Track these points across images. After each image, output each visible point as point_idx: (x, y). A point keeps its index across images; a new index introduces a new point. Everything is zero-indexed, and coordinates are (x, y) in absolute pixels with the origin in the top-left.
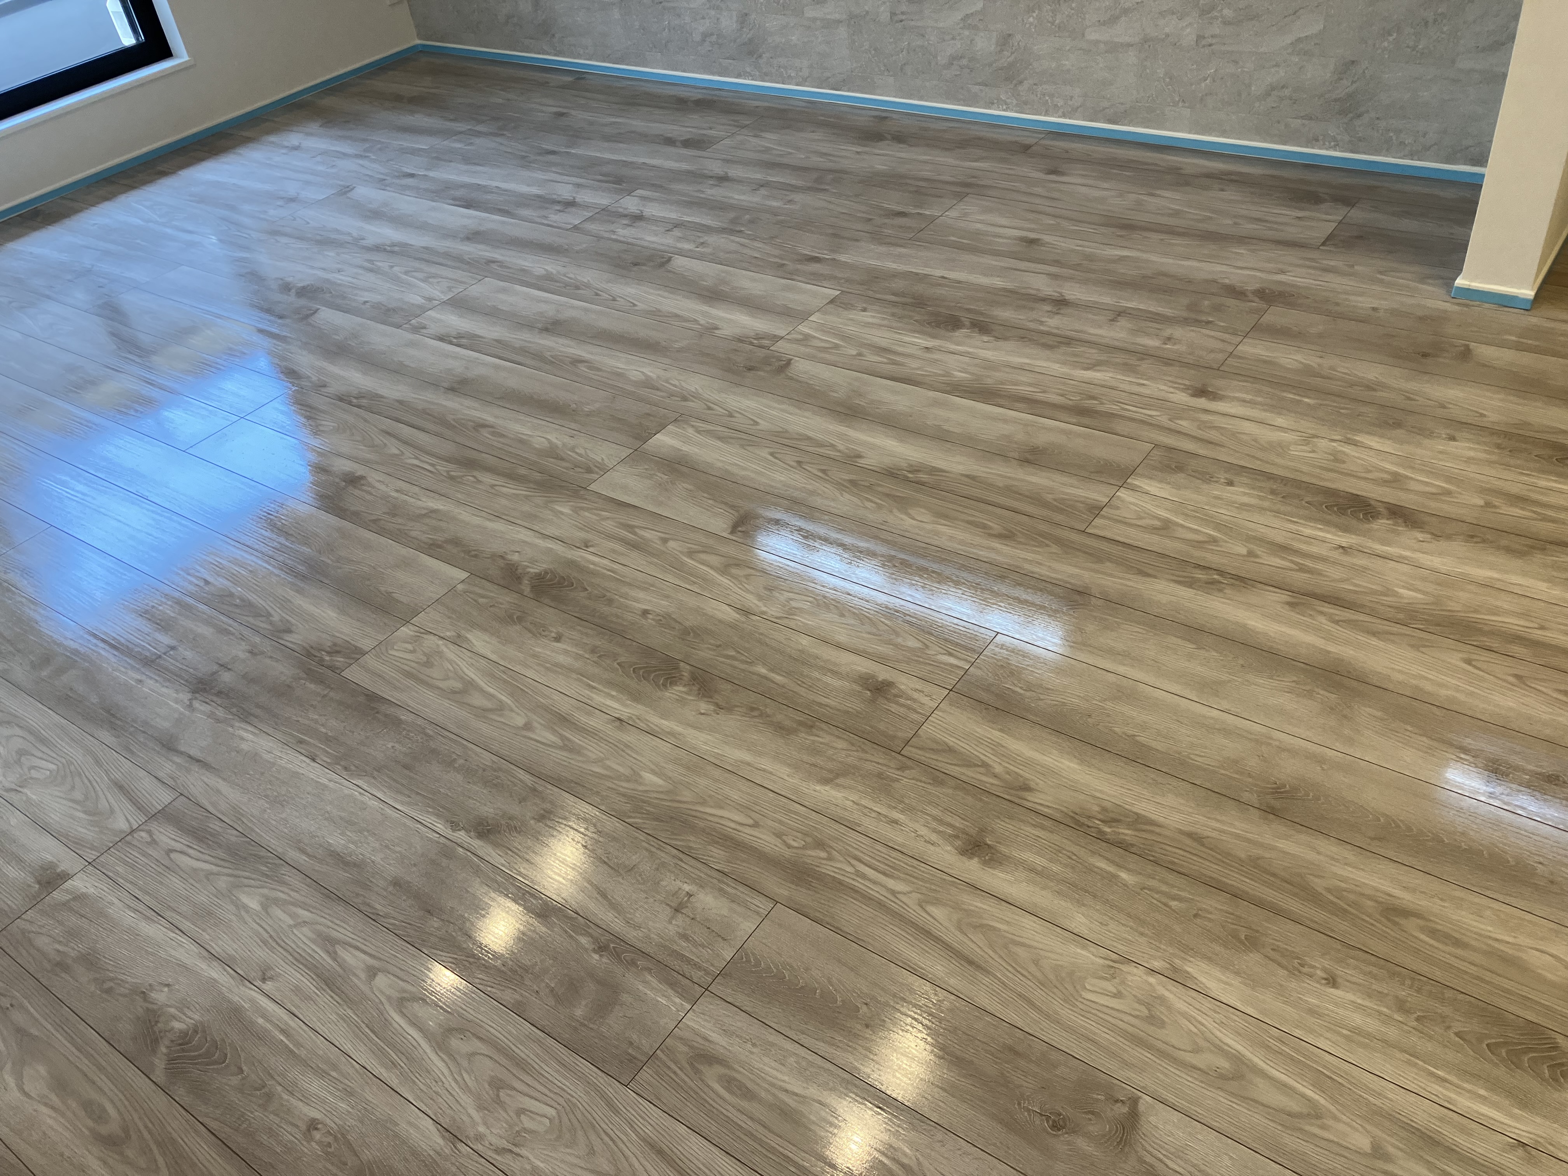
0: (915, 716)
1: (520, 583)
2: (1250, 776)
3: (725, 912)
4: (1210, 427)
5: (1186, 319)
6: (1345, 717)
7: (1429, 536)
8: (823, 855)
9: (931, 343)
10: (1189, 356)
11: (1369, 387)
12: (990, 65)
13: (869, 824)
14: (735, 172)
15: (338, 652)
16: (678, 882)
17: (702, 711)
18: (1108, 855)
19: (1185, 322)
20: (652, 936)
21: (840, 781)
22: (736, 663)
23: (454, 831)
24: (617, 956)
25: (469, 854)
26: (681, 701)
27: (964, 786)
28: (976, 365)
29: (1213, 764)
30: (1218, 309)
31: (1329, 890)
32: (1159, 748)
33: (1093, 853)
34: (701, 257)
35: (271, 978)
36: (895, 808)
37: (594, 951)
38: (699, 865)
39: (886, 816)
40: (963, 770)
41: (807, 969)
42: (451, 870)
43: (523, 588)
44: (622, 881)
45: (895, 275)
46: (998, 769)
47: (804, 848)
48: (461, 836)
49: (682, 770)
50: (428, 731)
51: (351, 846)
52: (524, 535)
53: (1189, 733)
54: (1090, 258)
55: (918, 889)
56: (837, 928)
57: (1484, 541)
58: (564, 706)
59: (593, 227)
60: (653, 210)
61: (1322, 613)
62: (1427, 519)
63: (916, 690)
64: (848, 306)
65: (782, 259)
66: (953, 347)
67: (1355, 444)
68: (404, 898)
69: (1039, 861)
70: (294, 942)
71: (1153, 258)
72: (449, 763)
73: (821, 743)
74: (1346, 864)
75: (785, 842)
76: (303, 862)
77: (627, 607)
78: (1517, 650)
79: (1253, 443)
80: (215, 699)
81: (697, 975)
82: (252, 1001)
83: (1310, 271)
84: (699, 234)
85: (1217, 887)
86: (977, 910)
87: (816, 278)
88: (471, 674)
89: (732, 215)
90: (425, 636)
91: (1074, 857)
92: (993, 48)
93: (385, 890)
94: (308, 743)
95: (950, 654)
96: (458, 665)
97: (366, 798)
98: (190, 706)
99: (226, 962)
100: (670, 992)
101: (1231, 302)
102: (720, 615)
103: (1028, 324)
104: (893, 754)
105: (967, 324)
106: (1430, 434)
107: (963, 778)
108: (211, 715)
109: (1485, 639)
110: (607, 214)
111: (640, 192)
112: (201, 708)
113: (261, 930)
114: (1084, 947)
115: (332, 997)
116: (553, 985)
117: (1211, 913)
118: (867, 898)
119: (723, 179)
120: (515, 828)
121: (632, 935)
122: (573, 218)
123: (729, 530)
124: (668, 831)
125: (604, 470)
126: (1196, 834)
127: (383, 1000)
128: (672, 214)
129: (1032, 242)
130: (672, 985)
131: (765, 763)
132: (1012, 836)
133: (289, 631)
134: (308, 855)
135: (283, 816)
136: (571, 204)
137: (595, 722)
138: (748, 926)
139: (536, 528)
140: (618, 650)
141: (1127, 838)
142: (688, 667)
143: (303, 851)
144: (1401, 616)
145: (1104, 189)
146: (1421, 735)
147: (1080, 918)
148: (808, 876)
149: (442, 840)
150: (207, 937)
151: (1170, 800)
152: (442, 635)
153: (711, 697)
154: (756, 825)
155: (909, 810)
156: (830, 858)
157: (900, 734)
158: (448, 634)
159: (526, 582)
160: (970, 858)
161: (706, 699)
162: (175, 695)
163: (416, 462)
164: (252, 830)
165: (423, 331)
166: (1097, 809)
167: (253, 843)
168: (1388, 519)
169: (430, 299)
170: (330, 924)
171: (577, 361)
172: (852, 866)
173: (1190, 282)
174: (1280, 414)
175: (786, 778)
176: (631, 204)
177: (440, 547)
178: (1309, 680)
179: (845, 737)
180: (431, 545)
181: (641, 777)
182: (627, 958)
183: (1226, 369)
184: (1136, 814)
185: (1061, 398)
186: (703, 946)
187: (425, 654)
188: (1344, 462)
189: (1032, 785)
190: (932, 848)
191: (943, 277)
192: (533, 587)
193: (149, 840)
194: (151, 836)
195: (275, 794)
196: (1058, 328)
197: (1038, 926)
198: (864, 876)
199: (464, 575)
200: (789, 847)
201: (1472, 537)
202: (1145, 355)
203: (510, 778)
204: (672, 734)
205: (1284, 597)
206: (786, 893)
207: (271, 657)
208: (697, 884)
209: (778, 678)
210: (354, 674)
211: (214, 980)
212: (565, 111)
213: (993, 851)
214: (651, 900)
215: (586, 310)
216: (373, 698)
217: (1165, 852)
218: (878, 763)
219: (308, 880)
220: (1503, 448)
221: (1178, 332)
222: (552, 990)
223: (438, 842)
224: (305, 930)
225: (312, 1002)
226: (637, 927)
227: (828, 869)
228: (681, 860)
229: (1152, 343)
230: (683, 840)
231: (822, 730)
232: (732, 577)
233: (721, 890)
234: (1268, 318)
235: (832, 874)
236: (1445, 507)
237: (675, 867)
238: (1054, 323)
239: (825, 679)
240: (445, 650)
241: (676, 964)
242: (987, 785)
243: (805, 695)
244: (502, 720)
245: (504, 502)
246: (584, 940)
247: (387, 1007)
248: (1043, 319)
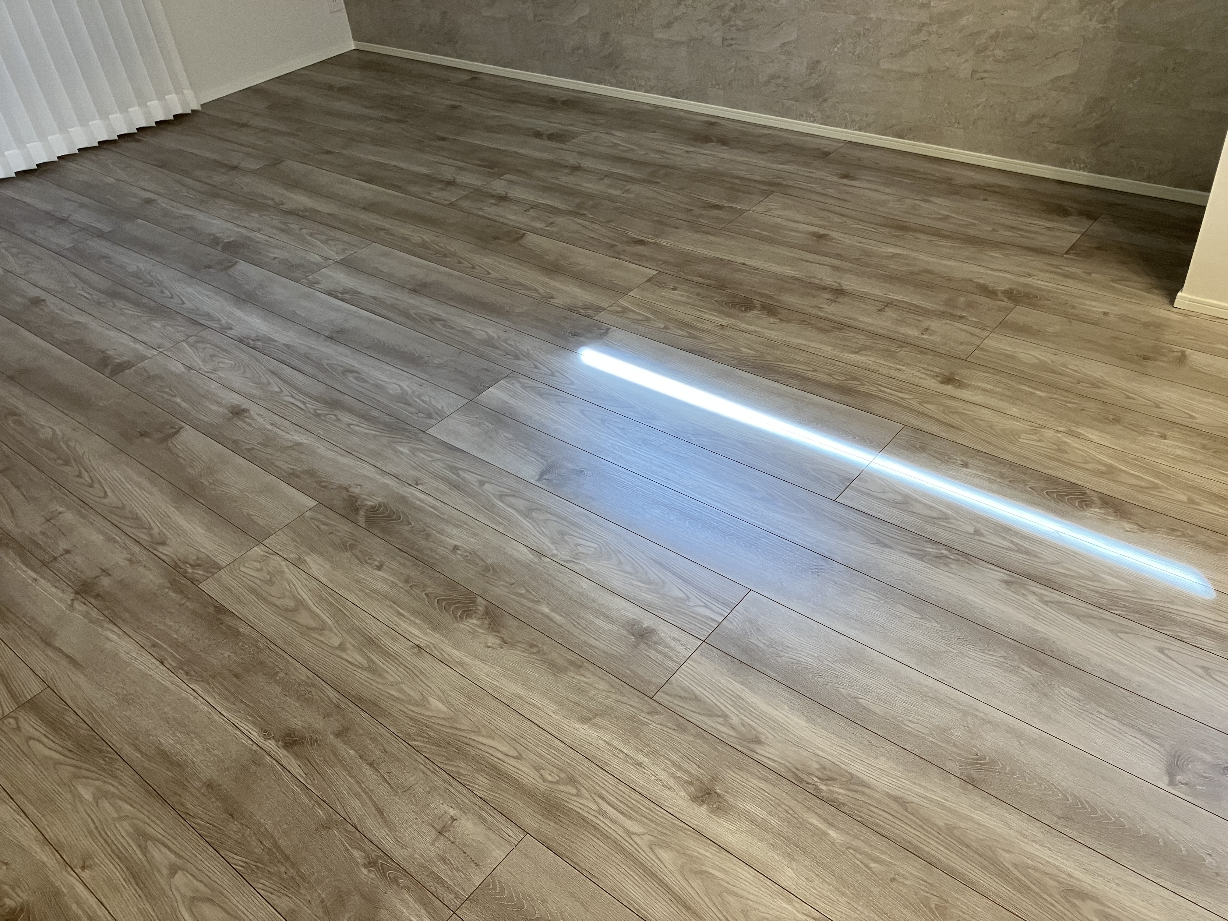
0: (670, 664)
1: (357, 514)
2: (955, 745)
3: (481, 839)
4: (953, 413)
5: (943, 312)
6: (1045, 695)
7: (1136, 527)
8: (574, 791)
9: (725, 321)
10: (941, 347)
11: (1095, 384)
12: (801, 85)
13: (616, 765)
14: (588, 163)
15: (199, 565)
16: (445, 806)
17: (489, 645)
18: (820, 812)
19: (942, 315)
20: (416, 856)
21: (598, 720)
22: (524, 601)
23: (265, 739)
24: (383, 872)
25: (275, 762)
26: (474, 634)
27: (703, 733)
28: (761, 343)
29: (923, 731)
30: (970, 305)
31: (1015, 866)
32: (878, 712)
33: (809, 809)
34: (549, 236)
35: (89, 867)
36: (641, 751)
37: (365, 866)
38: (465, 791)
39: (632, 758)
40: (705, 719)
41: (544, 901)
42: (257, 776)
43: (359, 518)
44: (398, 800)
45: (705, 260)
46: (735, 720)
47: (558, 783)
48: (271, 745)
49: (463, 699)
50: (261, 645)
51: (178, 746)
52: (368, 471)
53: (905, 699)
54: (867, 254)
55: (650, 831)
56: (576, 863)
57: (1184, 535)
58: (375, 629)
59: (466, 204)
60: (517, 193)
61: (1034, 593)
62: (1136, 510)
63: (674, 639)
64: (662, 285)
65: (614, 240)
66: (743, 326)
67: (1078, 436)
68: (214, 800)
69: (761, 813)
70: (115, 835)
71: (922, 257)
72: (272, 676)
73: (586, 683)
74: (1033, 841)
75: (541, 775)
76: (135, 758)
77: (441, 541)
78: (1206, 642)
79: (989, 429)
80: (93, 601)
81: (449, 898)
82: (71, 887)
83: (1054, 276)
84: (550, 215)
85: (914, 852)
86: (700, 856)
87: (640, 259)
88: (304, 595)
89: (578, 201)
90: (271, 556)
91: (791, 812)
92: (804, 70)
93: (199, 791)
94: (161, 647)
95: (707, 607)
96: (294, 586)
97: (199, 703)
98: (71, 606)
99: (55, 847)
100: (423, 912)
101: (984, 300)
102: (517, 555)
103: (809, 309)
104: (647, 698)
105: (758, 306)
106: (1144, 431)
107: (704, 727)
108: (87, 615)
109: (1178, 629)
110: (480, 194)
111: (508, 176)
112: (80, 608)
113: (89, 820)
114: (790, 902)
115: (136, 891)
116: (324, 896)
117: (906, 879)
118: (606, 837)
119: (576, 169)
120: (317, 741)
121: (398, 853)
122: (450, 195)
123: (537, 477)
124: (444, 756)
125: (441, 415)
126: (901, 798)
127: (177, 897)
128: (530, 196)
129: (820, 237)
130: (425, 905)
131: (536, 699)
132: (740, 787)
133: (163, 543)
134: (141, 752)
135: (128, 713)
136: (451, 183)
137: (399, 647)
138: (499, 854)
139: (379, 465)
140: (428, 582)
141: (840, 797)
142: (483, 602)
143: (137, 749)
144: (1104, 601)
145: (887, 194)
146: (1112, 718)
147: (789, 872)
148: (557, 810)
149: (255, 747)
150: (45, 822)
151: (883, 763)
152: (285, 556)
153: (499, 632)
154: (519, 757)
155: (653, 754)
156: (578, 795)
157: (654, 680)
158: (292, 556)
159: (362, 513)
160: (701, 805)
161: (494, 634)
162: (61, 595)
163: (291, 399)
164: (99, 724)
165: (316, 285)
166: (817, 766)
167: (97, 737)
168: (1100, 508)
169: (327, 259)
170: (147, 820)
171: (435, 319)
172: (597, 804)
173: (950, 280)
174: (1014, 404)
175: (551, 714)
176: (499, 186)
177: (298, 477)
178: (1016, 657)
179: (606, 678)
180: (291, 474)
181: (428, 702)
182: (391, 876)
183: (973, 360)
184: (851, 774)
185: (827, 377)
186: (457, 870)
187: (269, 573)
188: (1066, 453)
189: (762, 738)
190: (668, 792)
191: (743, 264)
192: (367, 519)
193: (15, 726)
194: (17, 723)
195: (125, 692)
196: (834, 315)
197: (751, 878)
198: (605, 815)
199: (313, 503)
200: (545, 780)
201: (1173, 530)
202: (904, 343)
203: (320, 693)
204: (461, 664)
205: (1002, 575)
206: (536, 825)
207: (145, 566)
208: (460, 810)
209: (558, 618)
210: (209, 587)
211: (44, 863)
212: (458, 104)
213: (721, 800)
214: (420, 821)
215: (450, 275)
216: (220, 609)
217: (871, 813)
218: (631, 706)
219: (137, 776)
220: (1207, 449)
221: (934, 324)
222: (322, 901)
223: (250, 749)
224: (125, 824)
225: (119, 894)
226: (404, 846)
227: (575, 805)
228: (451, 785)
229: (912, 332)
230: (455, 766)
231: (588, 670)
232: (533, 520)
233: (481, 817)
234: (1012, 317)
235: (579, 810)
236: (1152, 500)
237: (445, 791)
238: (831, 310)
239: (597, 621)
240: (286, 570)
241: (431, 884)
242: (724, 735)
243: (578, 636)
244: (322, 639)
245: (356, 440)
246: (357, 854)
247: (180, 904)
248: (822, 306)
